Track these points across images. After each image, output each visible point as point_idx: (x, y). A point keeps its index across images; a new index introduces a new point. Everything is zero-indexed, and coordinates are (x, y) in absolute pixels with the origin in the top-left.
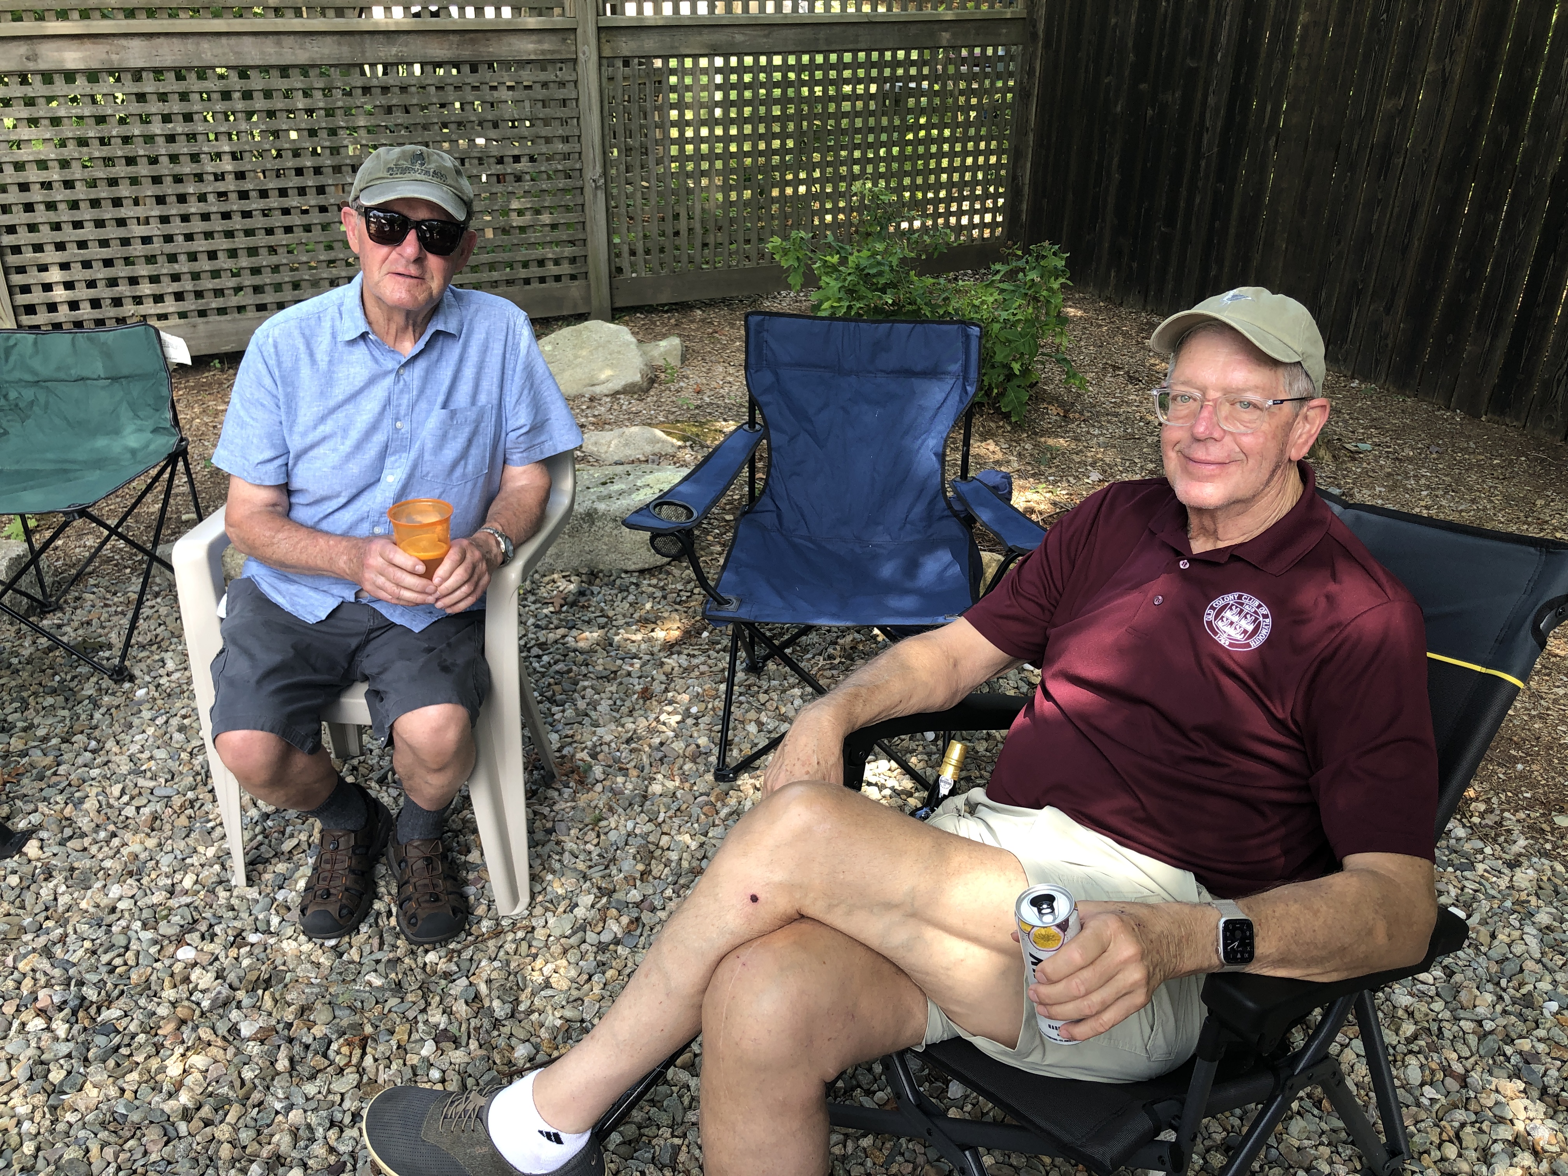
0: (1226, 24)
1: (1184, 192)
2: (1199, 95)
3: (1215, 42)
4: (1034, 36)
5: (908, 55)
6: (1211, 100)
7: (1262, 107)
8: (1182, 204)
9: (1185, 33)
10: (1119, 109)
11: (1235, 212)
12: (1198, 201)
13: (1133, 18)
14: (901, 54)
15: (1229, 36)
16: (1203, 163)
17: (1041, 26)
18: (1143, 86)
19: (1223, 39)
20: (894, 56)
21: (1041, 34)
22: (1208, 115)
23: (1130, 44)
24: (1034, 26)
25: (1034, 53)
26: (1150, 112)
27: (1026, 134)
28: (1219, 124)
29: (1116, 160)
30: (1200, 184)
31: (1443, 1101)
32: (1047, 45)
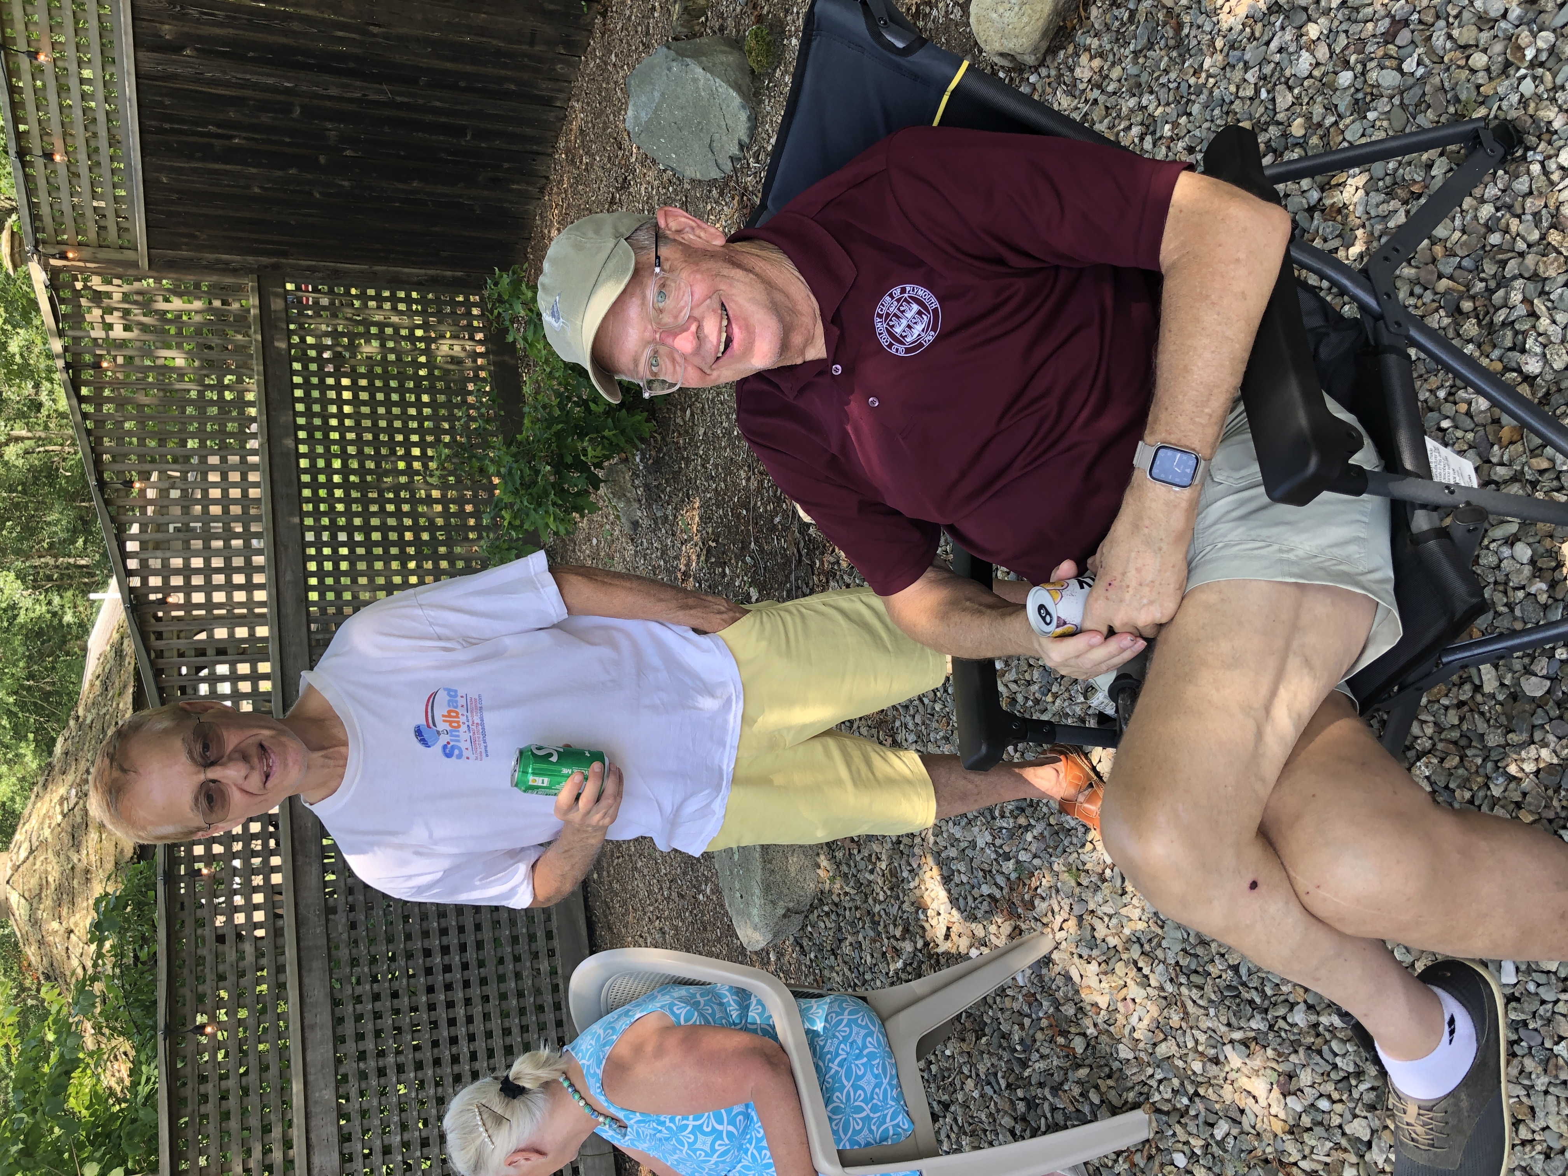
0: (254, 78)
1: (429, 118)
2: (328, 104)
3: (274, 90)
4: (275, 267)
5: (300, 400)
6: (334, 92)
7: (341, 41)
8: (443, 119)
9: (266, 118)
10: (346, 183)
11: (449, 65)
12: (438, 104)
13: (253, 170)
14: (300, 407)
15: (269, 75)
16: (399, 99)
17: (265, 260)
18: (322, 160)
19: (270, 81)
20: (301, 414)
21: (273, 260)
22: (349, 95)
23: (279, 173)
24: (266, 267)
25: (292, 266)
26: (348, 153)
27: (375, 273)
28: (358, 83)
29: (400, 186)
30: (421, 102)
31: (1420, 50)
32: (284, 254)
